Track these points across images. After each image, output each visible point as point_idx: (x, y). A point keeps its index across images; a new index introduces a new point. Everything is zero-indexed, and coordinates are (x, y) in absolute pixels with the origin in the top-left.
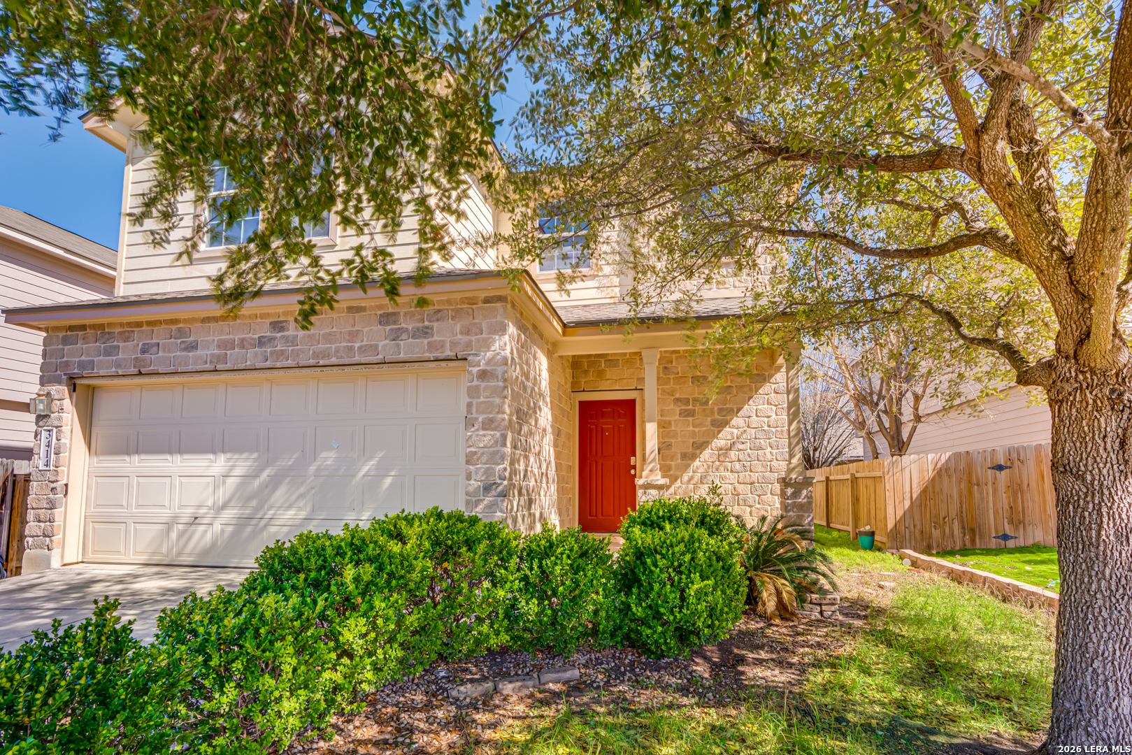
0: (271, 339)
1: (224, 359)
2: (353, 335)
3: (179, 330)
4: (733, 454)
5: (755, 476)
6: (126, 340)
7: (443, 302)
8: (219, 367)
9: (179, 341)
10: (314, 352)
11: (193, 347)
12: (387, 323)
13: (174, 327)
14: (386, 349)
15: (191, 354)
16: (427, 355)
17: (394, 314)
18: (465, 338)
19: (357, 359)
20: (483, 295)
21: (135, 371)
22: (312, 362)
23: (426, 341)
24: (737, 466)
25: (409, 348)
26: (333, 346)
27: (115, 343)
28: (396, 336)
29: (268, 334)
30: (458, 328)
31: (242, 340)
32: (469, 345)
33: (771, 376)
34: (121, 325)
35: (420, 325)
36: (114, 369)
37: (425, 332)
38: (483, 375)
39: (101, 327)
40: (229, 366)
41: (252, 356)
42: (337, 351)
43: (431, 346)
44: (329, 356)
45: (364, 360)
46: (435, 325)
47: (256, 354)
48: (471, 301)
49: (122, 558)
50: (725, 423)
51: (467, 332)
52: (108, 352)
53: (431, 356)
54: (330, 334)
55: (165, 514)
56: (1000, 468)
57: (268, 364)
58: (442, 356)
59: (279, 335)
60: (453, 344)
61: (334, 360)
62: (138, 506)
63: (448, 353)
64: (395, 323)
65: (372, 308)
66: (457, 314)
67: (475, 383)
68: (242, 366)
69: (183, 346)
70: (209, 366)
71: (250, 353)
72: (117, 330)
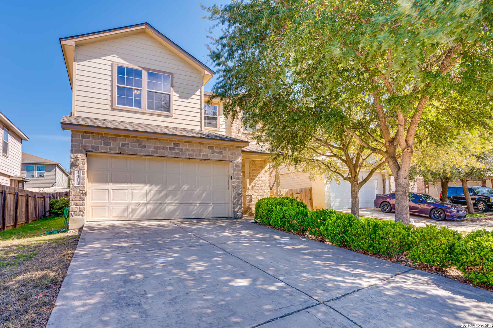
0: (174, 148)
1: (157, 152)
2: (201, 151)
3: (138, 140)
4: (256, 187)
5: (261, 194)
6: (114, 140)
7: (226, 145)
8: (155, 155)
9: (138, 144)
10: (189, 154)
11: (144, 147)
12: (211, 149)
13: (135, 139)
14: (210, 156)
15: (143, 149)
16: (222, 159)
17: (212, 146)
18: (232, 156)
19: (202, 158)
20: (236, 145)
21: (119, 152)
22: (188, 157)
23: (221, 155)
24: (257, 191)
25: (216, 156)
26: (195, 153)
27: (109, 141)
28: (213, 153)
29: (172, 146)
30: (230, 153)
31: (164, 147)
32: (233, 158)
33: (264, 167)
34: (111, 135)
35: (220, 151)
36: (109, 150)
37: (221, 153)
38: (236, 166)
39: (102, 134)
40: (158, 155)
41: (167, 153)
42: (196, 155)
43: (223, 157)
44: (193, 156)
45: (204, 158)
46: (224, 151)
47: (169, 152)
48: (233, 146)
49: (107, 219)
50: (254, 179)
51: (232, 154)
52: (105, 144)
53: (223, 159)
54: (193, 149)
55: (126, 203)
56: (298, 193)
57: (173, 156)
58: (226, 160)
59: (176, 147)
60: (229, 157)
61: (195, 157)
62: (113, 200)
63: (227, 159)
64: (213, 149)
65: (206, 144)
66: (229, 149)
67: (234, 168)
68: (164, 155)
69: (140, 146)
70: (150, 154)
71: (166, 152)
72: (109, 136)
